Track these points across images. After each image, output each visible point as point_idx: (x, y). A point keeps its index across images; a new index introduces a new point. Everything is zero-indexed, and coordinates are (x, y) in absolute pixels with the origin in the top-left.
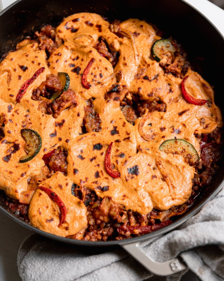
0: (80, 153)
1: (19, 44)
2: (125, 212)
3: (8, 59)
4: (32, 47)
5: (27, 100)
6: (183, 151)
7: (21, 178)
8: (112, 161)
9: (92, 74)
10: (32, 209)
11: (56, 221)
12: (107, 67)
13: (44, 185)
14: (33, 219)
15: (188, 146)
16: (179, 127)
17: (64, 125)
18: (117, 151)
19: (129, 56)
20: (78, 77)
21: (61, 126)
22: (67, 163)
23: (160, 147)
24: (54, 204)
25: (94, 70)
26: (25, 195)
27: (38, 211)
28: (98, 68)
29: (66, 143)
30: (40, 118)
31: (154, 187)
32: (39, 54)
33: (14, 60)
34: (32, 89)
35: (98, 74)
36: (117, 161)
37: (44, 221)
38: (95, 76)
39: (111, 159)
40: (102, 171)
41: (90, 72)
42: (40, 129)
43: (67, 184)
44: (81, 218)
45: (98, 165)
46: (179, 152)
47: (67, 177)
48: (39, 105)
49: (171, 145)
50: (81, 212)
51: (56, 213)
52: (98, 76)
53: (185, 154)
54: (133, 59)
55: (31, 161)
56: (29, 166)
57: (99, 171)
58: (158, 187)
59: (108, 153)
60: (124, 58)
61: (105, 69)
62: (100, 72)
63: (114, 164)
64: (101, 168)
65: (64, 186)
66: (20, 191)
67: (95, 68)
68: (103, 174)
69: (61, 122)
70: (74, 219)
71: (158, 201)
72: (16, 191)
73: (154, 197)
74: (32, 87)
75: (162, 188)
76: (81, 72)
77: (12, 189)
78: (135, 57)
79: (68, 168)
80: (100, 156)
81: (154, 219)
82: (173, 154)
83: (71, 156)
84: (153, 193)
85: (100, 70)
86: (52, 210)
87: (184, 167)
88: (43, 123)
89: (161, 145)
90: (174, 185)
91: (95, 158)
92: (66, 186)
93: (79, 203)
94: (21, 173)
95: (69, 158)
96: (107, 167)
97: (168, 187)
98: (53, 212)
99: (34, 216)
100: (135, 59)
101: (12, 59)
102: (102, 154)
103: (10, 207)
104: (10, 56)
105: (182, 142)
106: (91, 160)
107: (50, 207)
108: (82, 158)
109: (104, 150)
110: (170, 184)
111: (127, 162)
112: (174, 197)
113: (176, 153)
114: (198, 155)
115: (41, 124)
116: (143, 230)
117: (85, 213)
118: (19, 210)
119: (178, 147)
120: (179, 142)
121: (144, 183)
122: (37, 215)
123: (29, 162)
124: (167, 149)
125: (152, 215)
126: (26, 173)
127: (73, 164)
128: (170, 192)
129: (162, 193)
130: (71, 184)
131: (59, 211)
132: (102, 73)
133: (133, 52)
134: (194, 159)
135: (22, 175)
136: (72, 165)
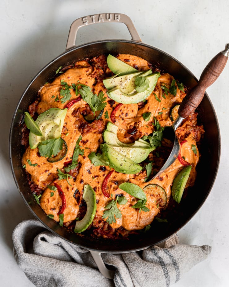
0: (89, 168)
1: (78, 62)
2: (103, 221)
3: (66, 76)
4: (86, 72)
5: (68, 116)
6: (158, 196)
7: (44, 173)
8: (108, 184)
9: (121, 111)
10: (44, 196)
11: (57, 211)
12: (134, 110)
13: (58, 182)
14: (43, 203)
15: (163, 193)
16: (163, 175)
17: (87, 143)
18: (115, 177)
19: (153, 108)
20: (110, 109)
21: (85, 144)
22: (79, 173)
23: (144, 188)
24: (59, 198)
25: (124, 108)
26: (43, 184)
27: (47, 199)
28: (127, 108)
29: (83, 159)
30: (72, 133)
31: (127, 213)
32: (89, 80)
33: (70, 78)
34: (75, 107)
35: (125, 112)
36: (111, 186)
37: (49, 208)
38: (122, 113)
39: (108, 182)
40: (99, 188)
41: (120, 109)
42: (69, 141)
43: (73, 189)
44: (74, 214)
45: (99, 182)
46: (155, 195)
47: (75, 183)
48: (76, 121)
49: (152, 188)
50: (74, 211)
51: (59, 206)
52: (124, 115)
53: (159, 198)
54: (154, 112)
55: (55, 163)
56: (52, 167)
57: (97, 187)
58: (130, 214)
59: (108, 177)
60: (149, 108)
61: (132, 111)
62: (127, 112)
63: (108, 187)
64: (99, 186)
65: (70, 188)
66: (40, 180)
67: (125, 107)
68: (99, 191)
69: (85, 140)
70: (69, 213)
71: (126, 224)
72: (38, 181)
73: (125, 220)
74: (75, 106)
75: (132, 216)
76: (114, 105)
77: (36, 178)
78: (156, 110)
79: (78, 176)
80: (102, 176)
81: (119, 233)
82: (151, 195)
83: (83, 169)
84: (125, 217)
85: (128, 109)
86: (57, 202)
87: (153, 207)
88: (73, 138)
89: (146, 187)
90: (141, 217)
91: (97, 176)
92: (71, 190)
93: (76, 205)
94: (45, 169)
95: (81, 170)
96: (103, 188)
97: (137, 217)
98: (57, 204)
99: (44, 202)
100: (156, 112)
101: (68, 77)
102: (104, 175)
103: (31, 187)
104: (68, 74)
105: (161, 189)
106: (95, 177)
107: (56, 200)
108: (90, 173)
109: (106, 173)
110: (139, 215)
111: (118, 190)
112: (137, 225)
113: (153, 195)
114: (166, 201)
115: (71, 138)
116: (109, 237)
117: (77, 212)
118: (36, 192)
119: (156, 192)
120: (158, 188)
121: (123, 208)
122: (46, 202)
123: (53, 163)
124: (148, 191)
125: (119, 230)
126: (49, 170)
127: (83, 175)
128: (137, 220)
129: (131, 220)
130: (75, 189)
131: (61, 205)
132: (128, 113)
133: (157, 106)
134: (162, 204)
135: (46, 171)
136: (81, 175)
